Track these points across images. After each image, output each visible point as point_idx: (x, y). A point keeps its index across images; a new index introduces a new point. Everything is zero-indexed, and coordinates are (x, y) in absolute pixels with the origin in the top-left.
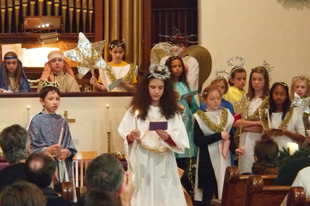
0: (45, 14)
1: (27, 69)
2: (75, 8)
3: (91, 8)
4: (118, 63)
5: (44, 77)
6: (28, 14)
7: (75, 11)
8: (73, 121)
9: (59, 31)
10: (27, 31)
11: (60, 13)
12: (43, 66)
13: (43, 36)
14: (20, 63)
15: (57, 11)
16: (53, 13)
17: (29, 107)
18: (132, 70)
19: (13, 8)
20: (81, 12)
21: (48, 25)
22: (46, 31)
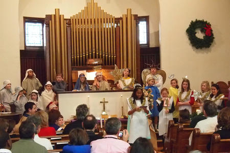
0: (96, 57)
1: (88, 81)
2: (108, 55)
3: (115, 55)
4: (126, 78)
5: (95, 84)
6: (89, 58)
7: (108, 56)
8: (107, 102)
9: (102, 65)
10: (88, 65)
11: (102, 57)
12: (93, 79)
13: (95, 67)
14: (86, 78)
15: (101, 57)
16: (99, 58)
17: (89, 96)
18: (132, 81)
19: (85, 54)
20: (111, 57)
21: (97, 62)
22: (96, 65)
